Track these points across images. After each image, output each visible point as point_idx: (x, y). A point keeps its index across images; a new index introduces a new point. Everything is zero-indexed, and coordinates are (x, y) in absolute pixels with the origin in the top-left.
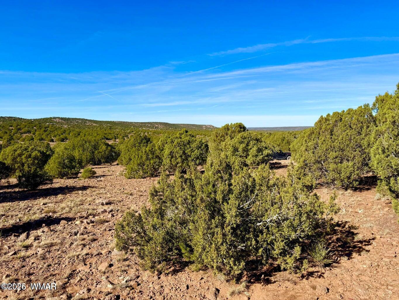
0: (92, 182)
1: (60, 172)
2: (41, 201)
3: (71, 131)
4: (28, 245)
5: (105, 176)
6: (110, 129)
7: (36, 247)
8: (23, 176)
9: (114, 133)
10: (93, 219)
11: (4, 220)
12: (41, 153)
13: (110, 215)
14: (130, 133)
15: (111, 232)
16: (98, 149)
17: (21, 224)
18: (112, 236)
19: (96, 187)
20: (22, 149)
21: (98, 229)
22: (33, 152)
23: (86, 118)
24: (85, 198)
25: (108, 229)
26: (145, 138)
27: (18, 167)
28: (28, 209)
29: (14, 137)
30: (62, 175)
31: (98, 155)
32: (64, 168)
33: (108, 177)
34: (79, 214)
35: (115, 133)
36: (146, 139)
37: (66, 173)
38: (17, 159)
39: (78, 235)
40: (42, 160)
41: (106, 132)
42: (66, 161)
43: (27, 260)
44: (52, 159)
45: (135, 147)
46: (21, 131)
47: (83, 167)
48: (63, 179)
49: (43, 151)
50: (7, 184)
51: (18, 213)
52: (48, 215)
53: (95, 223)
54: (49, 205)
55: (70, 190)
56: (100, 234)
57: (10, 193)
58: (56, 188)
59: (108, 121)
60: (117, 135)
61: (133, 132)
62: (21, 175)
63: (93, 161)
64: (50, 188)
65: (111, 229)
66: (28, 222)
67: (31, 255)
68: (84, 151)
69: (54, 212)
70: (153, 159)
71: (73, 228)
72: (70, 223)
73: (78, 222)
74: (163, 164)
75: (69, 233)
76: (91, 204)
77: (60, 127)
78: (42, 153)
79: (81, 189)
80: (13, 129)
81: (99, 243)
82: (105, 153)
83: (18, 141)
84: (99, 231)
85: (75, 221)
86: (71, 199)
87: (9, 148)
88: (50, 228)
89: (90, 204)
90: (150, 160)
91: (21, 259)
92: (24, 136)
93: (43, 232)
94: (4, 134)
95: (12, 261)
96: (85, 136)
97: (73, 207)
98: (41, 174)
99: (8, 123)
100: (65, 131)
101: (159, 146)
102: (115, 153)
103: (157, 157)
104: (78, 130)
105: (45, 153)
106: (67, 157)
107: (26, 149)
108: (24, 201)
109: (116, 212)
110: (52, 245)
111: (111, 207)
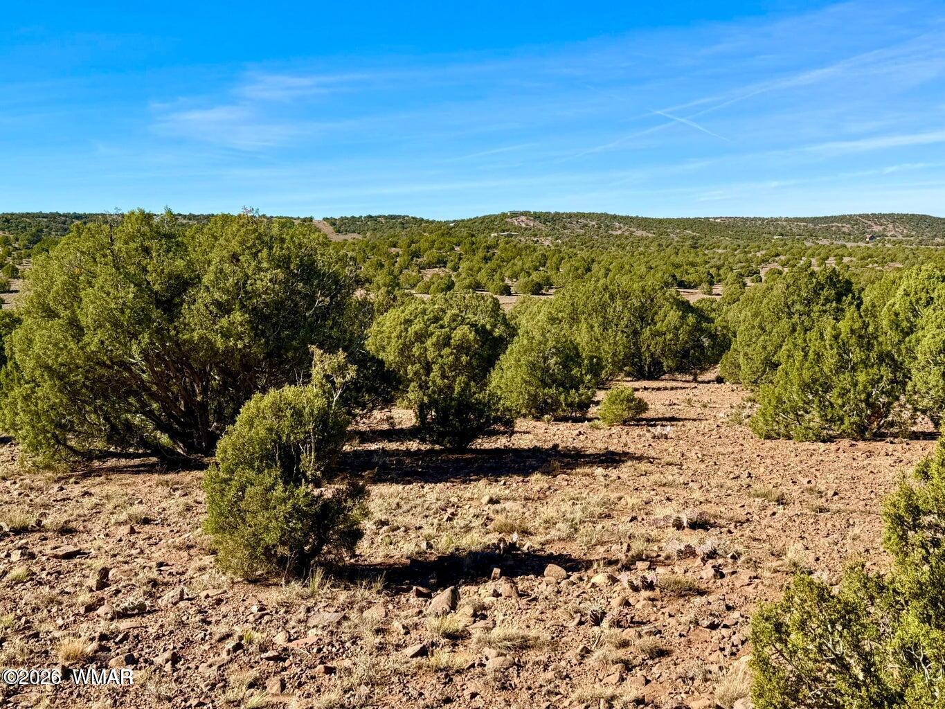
0: (634, 439)
1: (534, 398)
2: (483, 489)
3: (563, 258)
4: (458, 631)
5: (679, 420)
6: (694, 247)
7: (479, 641)
8: (433, 403)
9: (706, 262)
10: (650, 576)
11: (388, 540)
12: (477, 331)
13: (708, 572)
14: (765, 261)
15: (716, 634)
16: (652, 320)
17: (433, 558)
18: (722, 649)
19: (651, 460)
20: (426, 317)
21: (670, 616)
22: (455, 329)
23: (611, 212)
24: (617, 495)
25: (706, 623)
26: (832, 279)
27: (416, 373)
28: (450, 511)
29: (402, 279)
30: (540, 409)
31: (653, 342)
32: (545, 384)
33: (688, 424)
34: (601, 549)
35: (712, 263)
36: (833, 285)
37: (549, 401)
38: (414, 350)
39: (605, 623)
40: (479, 355)
41: (677, 260)
42: (552, 361)
43: (457, 679)
44: (511, 353)
45: (790, 315)
46: (420, 260)
47: (602, 385)
48: (543, 421)
49: (483, 326)
50: (386, 427)
51: (423, 522)
52: (509, 540)
53: (658, 590)
54: (509, 505)
55: (566, 460)
56: (676, 634)
57: (398, 455)
58: (524, 450)
59: (688, 220)
60: (719, 268)
61: (777, 255)
62: (426, 400)
63: (633, 364)
64: (506, 450)
65: (718, 625)
66: (452, 553)
67: (466, 666)
68: (605, 329)
69: (523, 532)
70: (866, 366)
71: (584, 595)
72: (574, 576)
73: (600, 579)
74: (909, 387)
75: (576, 612)
76: (639, 519)
77: (531, 244)
78: (482, 332)
79: (602, 462)
80: (398, 255)
81: (680, 669)
82: (676, 335)
83: (413, 291)
84: (673, 621)
85: (590, 572)
86: (573, 492)
87: (392, 314)
88: (513, 582)
89: (634, 519)
90: (854, 369)
91: (439, 674)
92: (429, 274)
93: (496, 594)
94: (376, 270)
95: (415, 674)
96: (606, 276)
97: (582, 522)
98: (479, 402)
99: (386, 235)
100: (544, 256)
101: (897, 315)
102: (712, 336)
103: (884, 358)
104: (584, 254)
105: (490, 332)
106: (554, 347)
107: (436, 319)
108: (436, 483)
109: (730, 561)
110: (525, 645)
111: (710, 541)
